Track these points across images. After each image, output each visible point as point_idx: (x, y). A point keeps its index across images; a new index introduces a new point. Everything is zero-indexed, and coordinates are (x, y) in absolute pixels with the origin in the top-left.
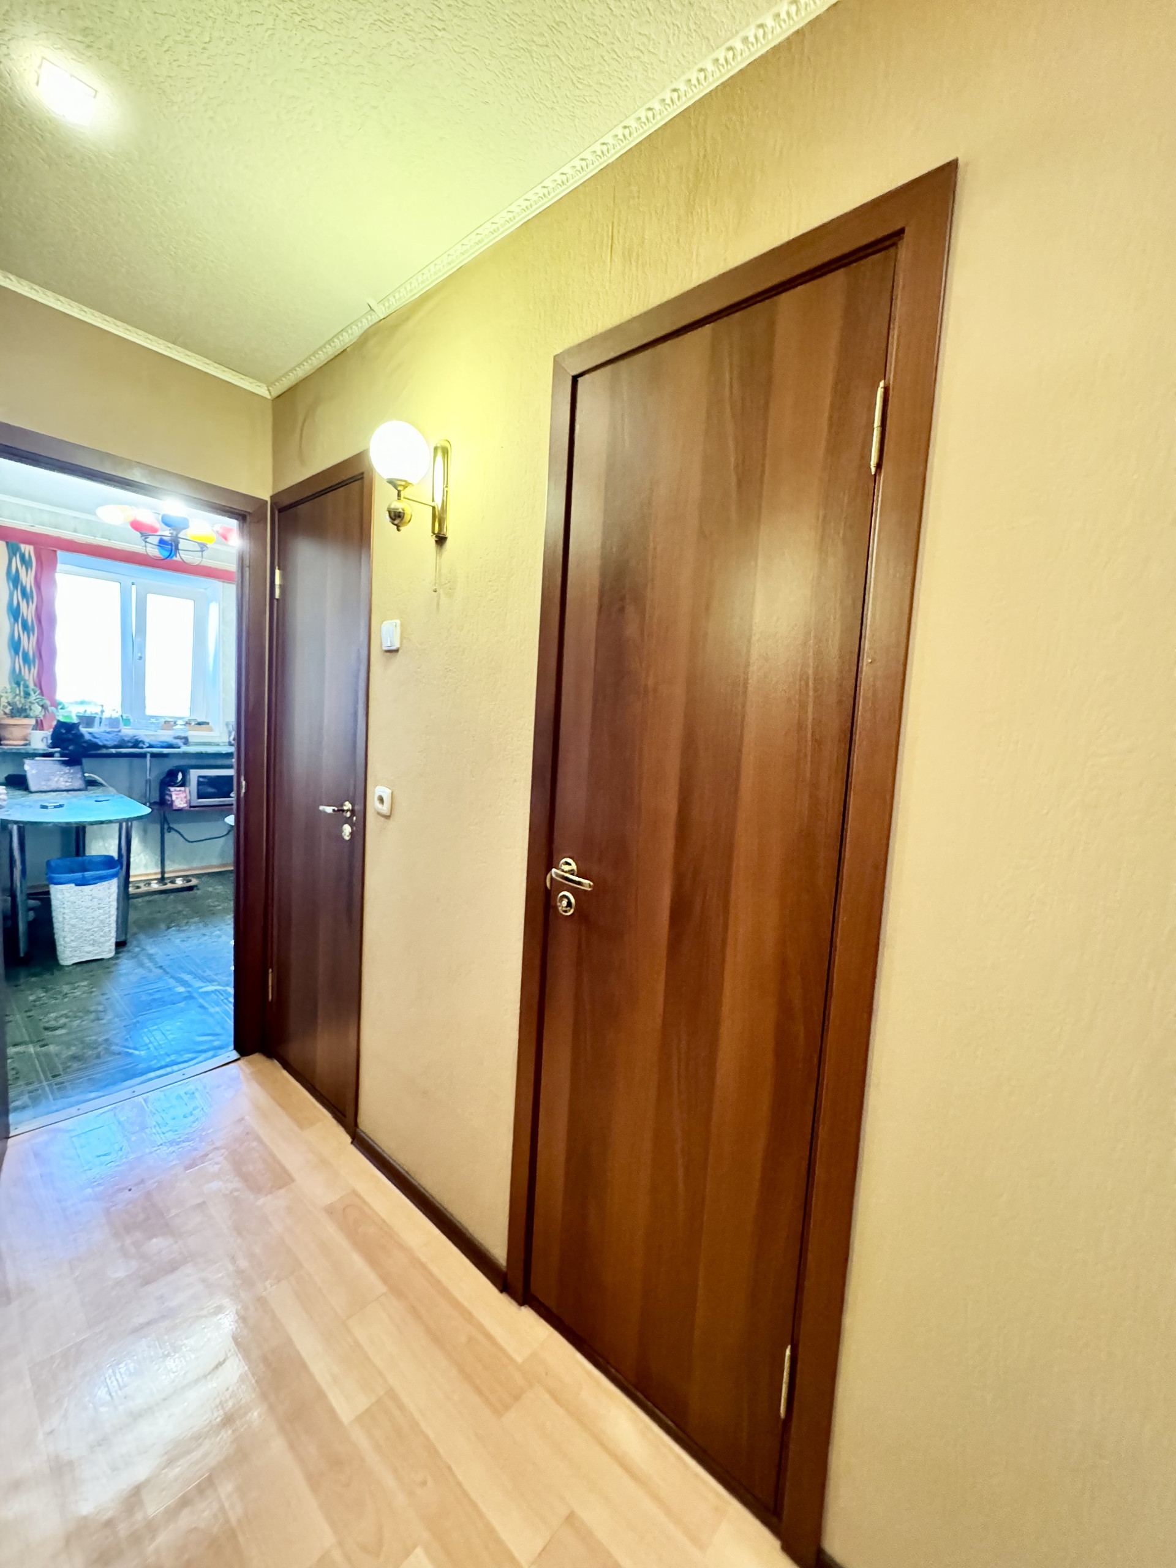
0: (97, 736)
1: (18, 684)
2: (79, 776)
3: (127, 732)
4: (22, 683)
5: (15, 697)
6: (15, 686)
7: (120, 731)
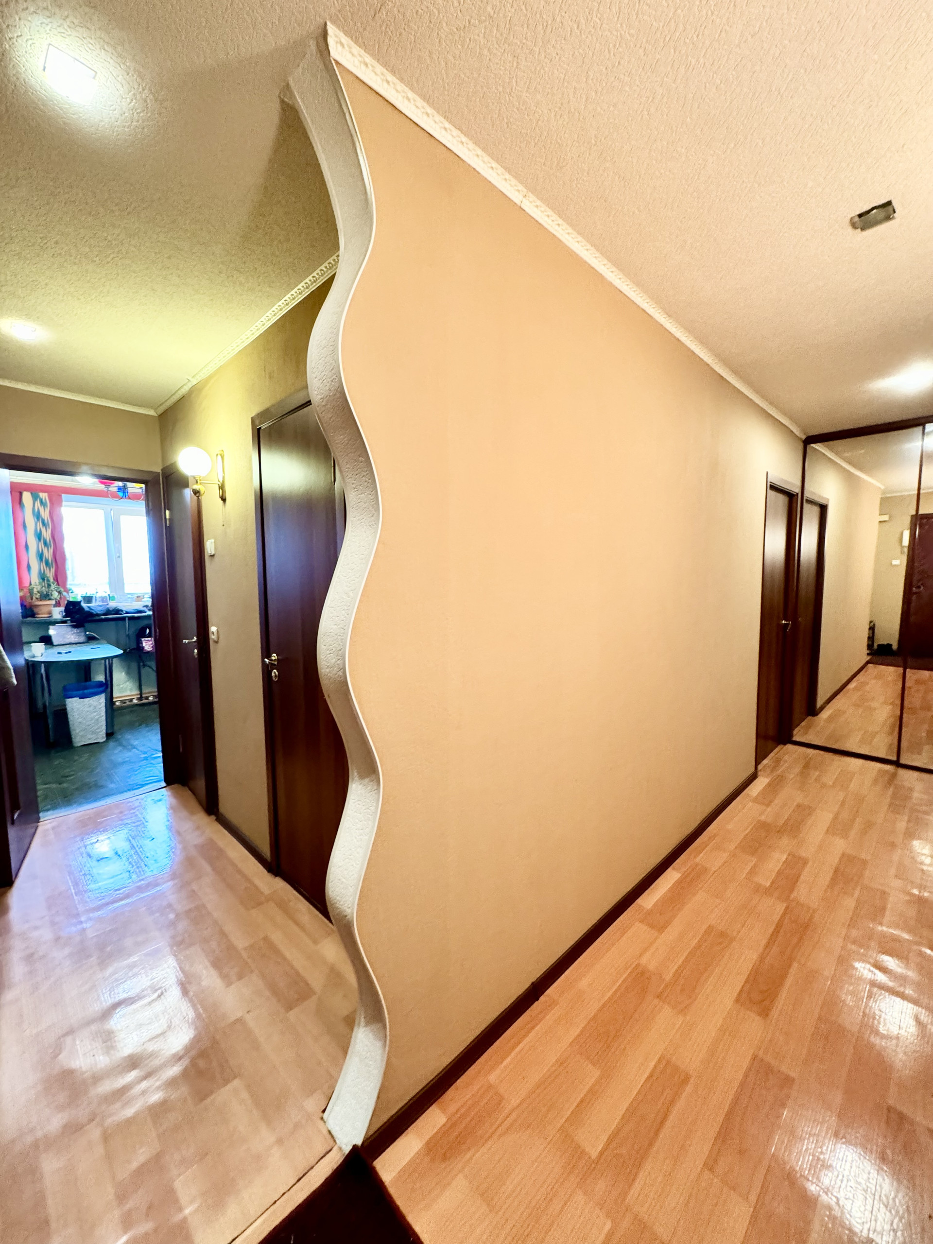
0: (93, 608)
1: (43, 579)
2: (83, 634)
3: (112, 605)
4: (46, 578)
5: (42, 587)
6: (41, 581)
7: (108, 605)
